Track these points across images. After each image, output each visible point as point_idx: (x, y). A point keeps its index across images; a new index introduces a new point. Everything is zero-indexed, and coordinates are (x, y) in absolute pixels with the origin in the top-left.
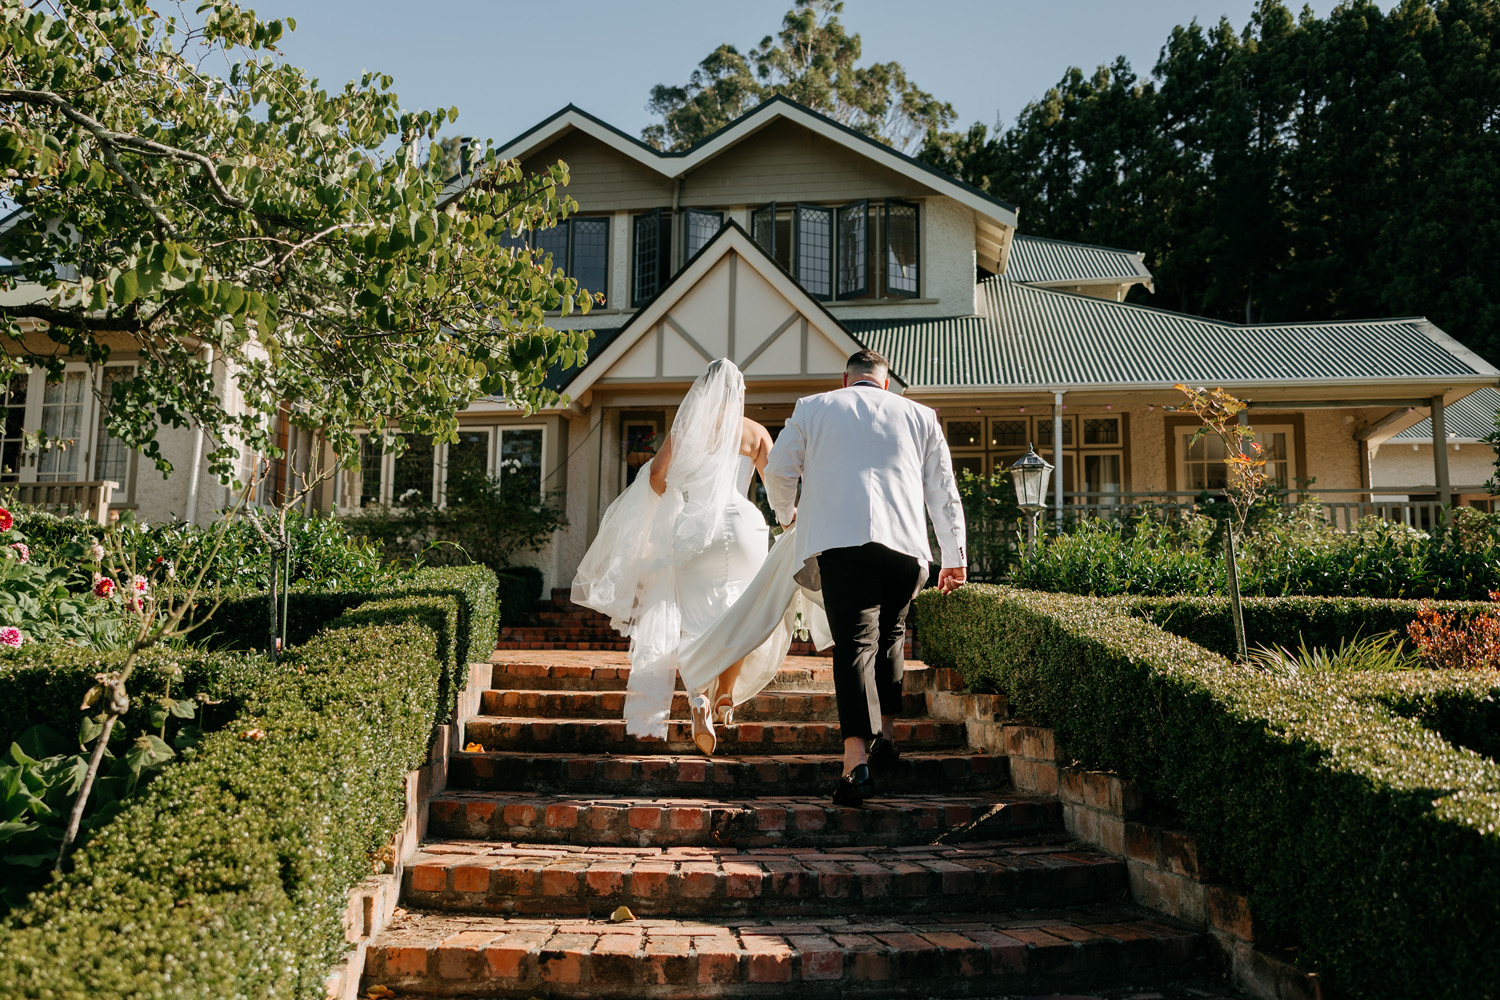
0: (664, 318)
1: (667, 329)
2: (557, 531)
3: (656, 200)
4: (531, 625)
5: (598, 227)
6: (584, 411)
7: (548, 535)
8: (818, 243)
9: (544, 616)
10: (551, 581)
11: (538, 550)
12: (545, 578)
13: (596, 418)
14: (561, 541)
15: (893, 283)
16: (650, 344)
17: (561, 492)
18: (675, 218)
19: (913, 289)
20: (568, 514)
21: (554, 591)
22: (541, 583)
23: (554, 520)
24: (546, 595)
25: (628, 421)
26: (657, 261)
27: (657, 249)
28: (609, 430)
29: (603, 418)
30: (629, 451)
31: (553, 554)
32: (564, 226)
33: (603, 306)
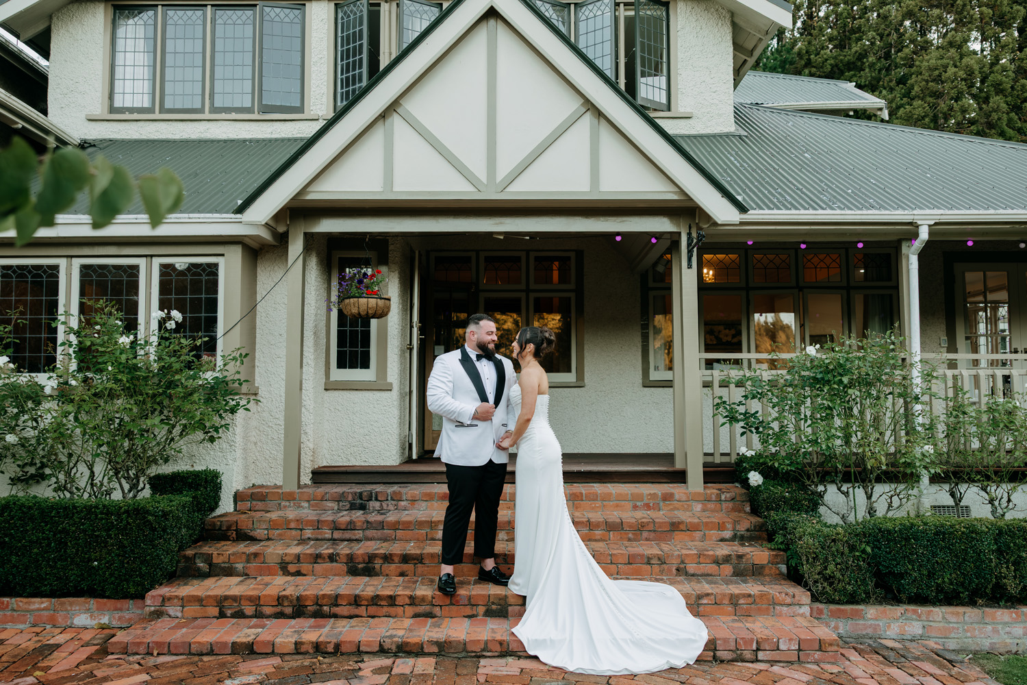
0: (393, 107)
1: (396, 120)
2: (241, 413)
5: (292, 16)
6: (278, 238)
7: (228, 417)
10: (231, 482)
11: (212, 440)
12: (224, 479)
13: (296, 247)
16: (376, 140)
17: (247, 355)
19: (664, 100)
20: (258, 381)
21: (237, 497)
24: (225, 504)
25: (338, 254)
26: (365, 56)
27: (365, 41)
28: (313, 262)
29: (307, 249)
30: (341, 299)
31: (239, 439)
32: (249, 13)
33: (300, 110)
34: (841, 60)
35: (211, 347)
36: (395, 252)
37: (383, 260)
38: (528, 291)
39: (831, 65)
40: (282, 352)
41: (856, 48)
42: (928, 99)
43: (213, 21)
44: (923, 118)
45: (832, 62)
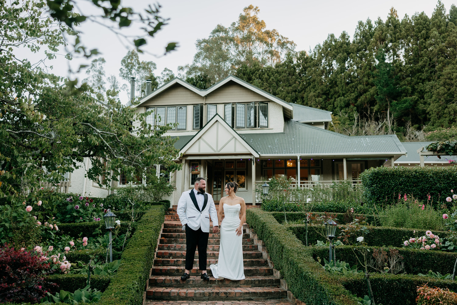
0: (200, 138)
1: (201, 140)
2: (174, 191)
3: (199, 101)
4: (168, 215)
5: (184, 109)
6: (180, 161)
7: (172, 192)
8: (242, 113)
9: (171, 212)
10: (172, 204)
11: (169, 196)
12: (171, 203)
13: (184, 162)
14: (175, 193)
15: (261, 124)
16: (197, 143)
17: (175, 182)
18: (204, 106)
19: (267, 125)
20: (176, 187)
21: (173, 206)
22: (170, 204)
23: (173, 188)
24: (171, 207)
25: (192, 163)
26: (199, 118)
27: (200, 115)
28: (187, 165)
29: (186, 162)
30: (192, 171)
31: (173, 196)
32: (175, 108)
33: (185, 129)
34: (414, 69)
35: (169, 180)
36: (202, 162)
37: (200, 164)
38: (235, 169)
39: (410, 71)
40: (181, 181)
41: (420, 63)
42: (447, 86)
43: (167, 110)
44: (444, 94)
45: (411, 69)
